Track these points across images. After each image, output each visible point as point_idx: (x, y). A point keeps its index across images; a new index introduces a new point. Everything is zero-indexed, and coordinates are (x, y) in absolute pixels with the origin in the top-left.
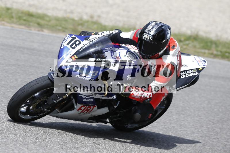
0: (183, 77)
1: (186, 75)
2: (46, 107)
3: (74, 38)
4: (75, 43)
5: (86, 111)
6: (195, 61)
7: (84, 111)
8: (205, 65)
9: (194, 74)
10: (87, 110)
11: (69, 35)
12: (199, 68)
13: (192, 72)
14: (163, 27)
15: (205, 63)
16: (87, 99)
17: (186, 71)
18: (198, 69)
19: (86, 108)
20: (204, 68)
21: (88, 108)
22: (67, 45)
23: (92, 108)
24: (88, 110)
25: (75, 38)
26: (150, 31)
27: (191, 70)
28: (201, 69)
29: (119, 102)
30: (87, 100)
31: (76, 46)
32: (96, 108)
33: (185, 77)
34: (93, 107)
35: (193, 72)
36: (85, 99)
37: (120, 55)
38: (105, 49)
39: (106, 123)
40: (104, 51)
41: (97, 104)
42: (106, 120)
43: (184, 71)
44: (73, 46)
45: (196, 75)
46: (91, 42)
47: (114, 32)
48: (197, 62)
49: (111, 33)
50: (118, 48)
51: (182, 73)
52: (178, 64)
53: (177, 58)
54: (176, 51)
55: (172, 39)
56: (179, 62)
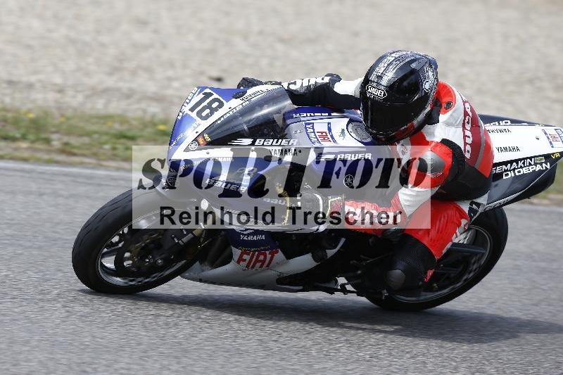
0: (507, 175)
1: (516, 171)
2: (159, 256)
3: (207, 95)
4: (209, 106)
5: (258, 264)
6: (543, 137)
7: (252, 264)
9: (538, 168)
10: (257, 261)
11: (196, 89)
12: (553, 154)
13: (532, 163)
14: (413, 65)
16: (248, 235)
17: (517, 161)
18: (548, 157)
19: (255, 257)
21: (258, 256)
22: (190, 113)
23: (269, 256)
24: (263, 262)
25: (212, 94)
27: (531, 158)
28: (558, 155)
29: (343, 240)
31: (212, 113)
32: (280, 256)
33: (513, 175)
34: (272, 255)
35: (536, 164)
36: (244, 234)
37: (330, 129)
38: (292, 117)
39: (331, 291)
40: (288, 122)
41: (279, 247)
42: (332, 285)
43: (511, 162)
44: (204, 114)
45: (543, 171)
46: (248, 102)
47: (319, 81)
48: (549, 139)
49: (312, 82)
50: (327, 114)
51: (504, 167)
52: (466, 144)
53: (463, 130)
54: (455, 115)
55: (445, 86)
56: (469, 141)
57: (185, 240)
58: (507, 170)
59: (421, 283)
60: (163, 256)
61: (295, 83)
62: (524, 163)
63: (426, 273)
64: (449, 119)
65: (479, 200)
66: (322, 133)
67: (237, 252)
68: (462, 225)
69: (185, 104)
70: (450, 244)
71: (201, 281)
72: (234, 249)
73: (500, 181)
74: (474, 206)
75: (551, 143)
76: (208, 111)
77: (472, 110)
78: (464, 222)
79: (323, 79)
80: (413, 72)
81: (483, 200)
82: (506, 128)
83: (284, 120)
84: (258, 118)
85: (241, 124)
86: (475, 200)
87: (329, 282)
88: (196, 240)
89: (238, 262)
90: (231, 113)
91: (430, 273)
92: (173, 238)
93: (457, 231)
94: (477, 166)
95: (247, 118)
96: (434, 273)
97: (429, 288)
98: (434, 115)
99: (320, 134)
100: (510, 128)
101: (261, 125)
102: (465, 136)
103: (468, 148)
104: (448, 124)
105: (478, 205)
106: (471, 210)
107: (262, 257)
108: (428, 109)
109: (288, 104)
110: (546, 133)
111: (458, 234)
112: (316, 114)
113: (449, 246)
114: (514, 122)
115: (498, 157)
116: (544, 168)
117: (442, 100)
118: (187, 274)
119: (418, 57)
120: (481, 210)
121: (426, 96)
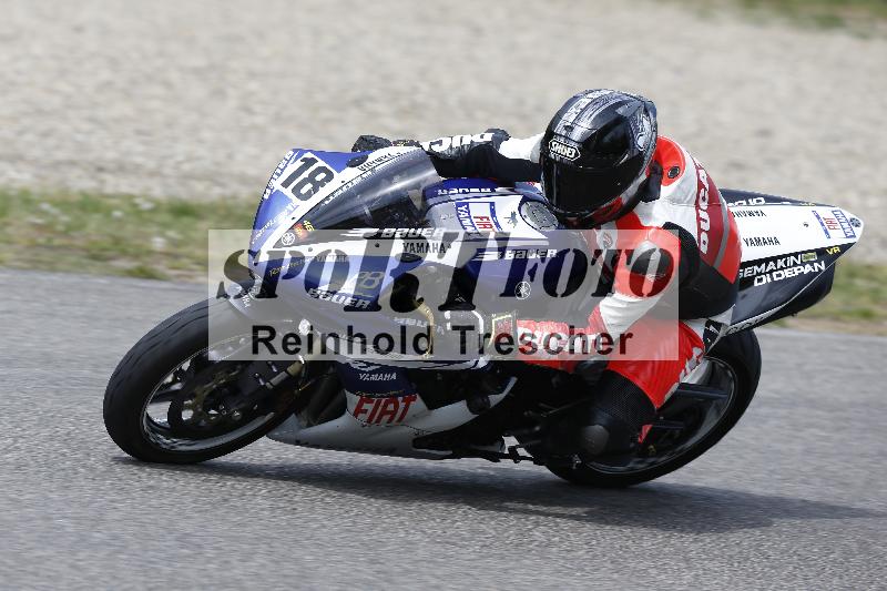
0: (760, 280)
1: (774, 274)
2: (237, 405)
3: (309, 162)
4: (311, 179)
5: (386, 417)
6: (814, 223)
7: (376, 418)
8: (854, 236)
9: (807, 269)
10: (384, 412)
11: (292, 153)
12: (830, 248)
13: (799, 262)
14: (620, 111)
15: (854, 228)
16: (371, 373)
17: (774, 259)
18: (821, 252)
20: (850, 245)
21: (386, 405)
22: (282, 189)
23: (402, 405)
24: (393, 413)
25: (313, 161)
26: (569, 128)
27: (796, 255)
28: (837, 250)
29: (514, 380)
30: (374, 378)
31: (315, 190)
32: (418, 404)
33: (769, 280)
34: (407, 402)
35: (803, 264)
36: (365, 372)
37: (493, 212)
38: (436, 195)
39: (495, 457)
40: (431, 201)
41: (417, 391)
42: (495, 448)
43: (767, 261)
44: (304, 191)
45: (815, 274)
46: (370, 173)
47: (477, 139)
48: (823, 225)
49: (467, 141)
50: (489, 190)
51: (756, 268)
52: (700, 230)
53: (697, 210)
54: (684, 186)
55: (668, 144)
56: (706, 226)
57: (275, 381)
58: (761, 274)
59: (632, 445)
60: (243, 405)
61: (440, 143)
62: (785, 263)
63: (640, 430)
64: (675, 192)
65: (719, 319)
66: (482, 218)
67: (353, 399)
68: (694, 357)
69: (275, 176)
70: (676, 385)
71: (298, 443)
72: (348, 394)
73: (749, 289)
74: (712, 328)
75: (826, 232)
76: (309, 186)
77: (709, 180)
78: (697, 352)
79: (482, 137)
80: (620, 120)
81: (725, 318)
82: (758, 209)
83: (424, 198)
84: (385, 196)
85: (361, 206)
86: (713, 319)
87: (492, 444)
88: (291, 381)
89: (356, 414)
90: (344, 188)
91: (647, 429)
92: (257, 379)
93: (687, 366)
94: (717, 266)
95: (368, 198)
96: (652, 428)
97: (643, 452)
98: (653, 187)
99: (479, 220)
100: (764, 209)
101: (389, 207)
102: (699, 219)
103: (704, 237)
104: (674, 200)
105: (718, 326)
106: (707, 333)
107: (391, 407)
108: (643, 177)
109: (431, 175)
110: (818, 217)
111: (688, 370)
112: (472, 190)
113: (675, 387)
114: (770, 200)
115: (748, 253)
116: (817, 270)
117: (663, 163)
118: (277, 434)
119: (626, 98)
120: (721, 333)
121: (640, 157)
